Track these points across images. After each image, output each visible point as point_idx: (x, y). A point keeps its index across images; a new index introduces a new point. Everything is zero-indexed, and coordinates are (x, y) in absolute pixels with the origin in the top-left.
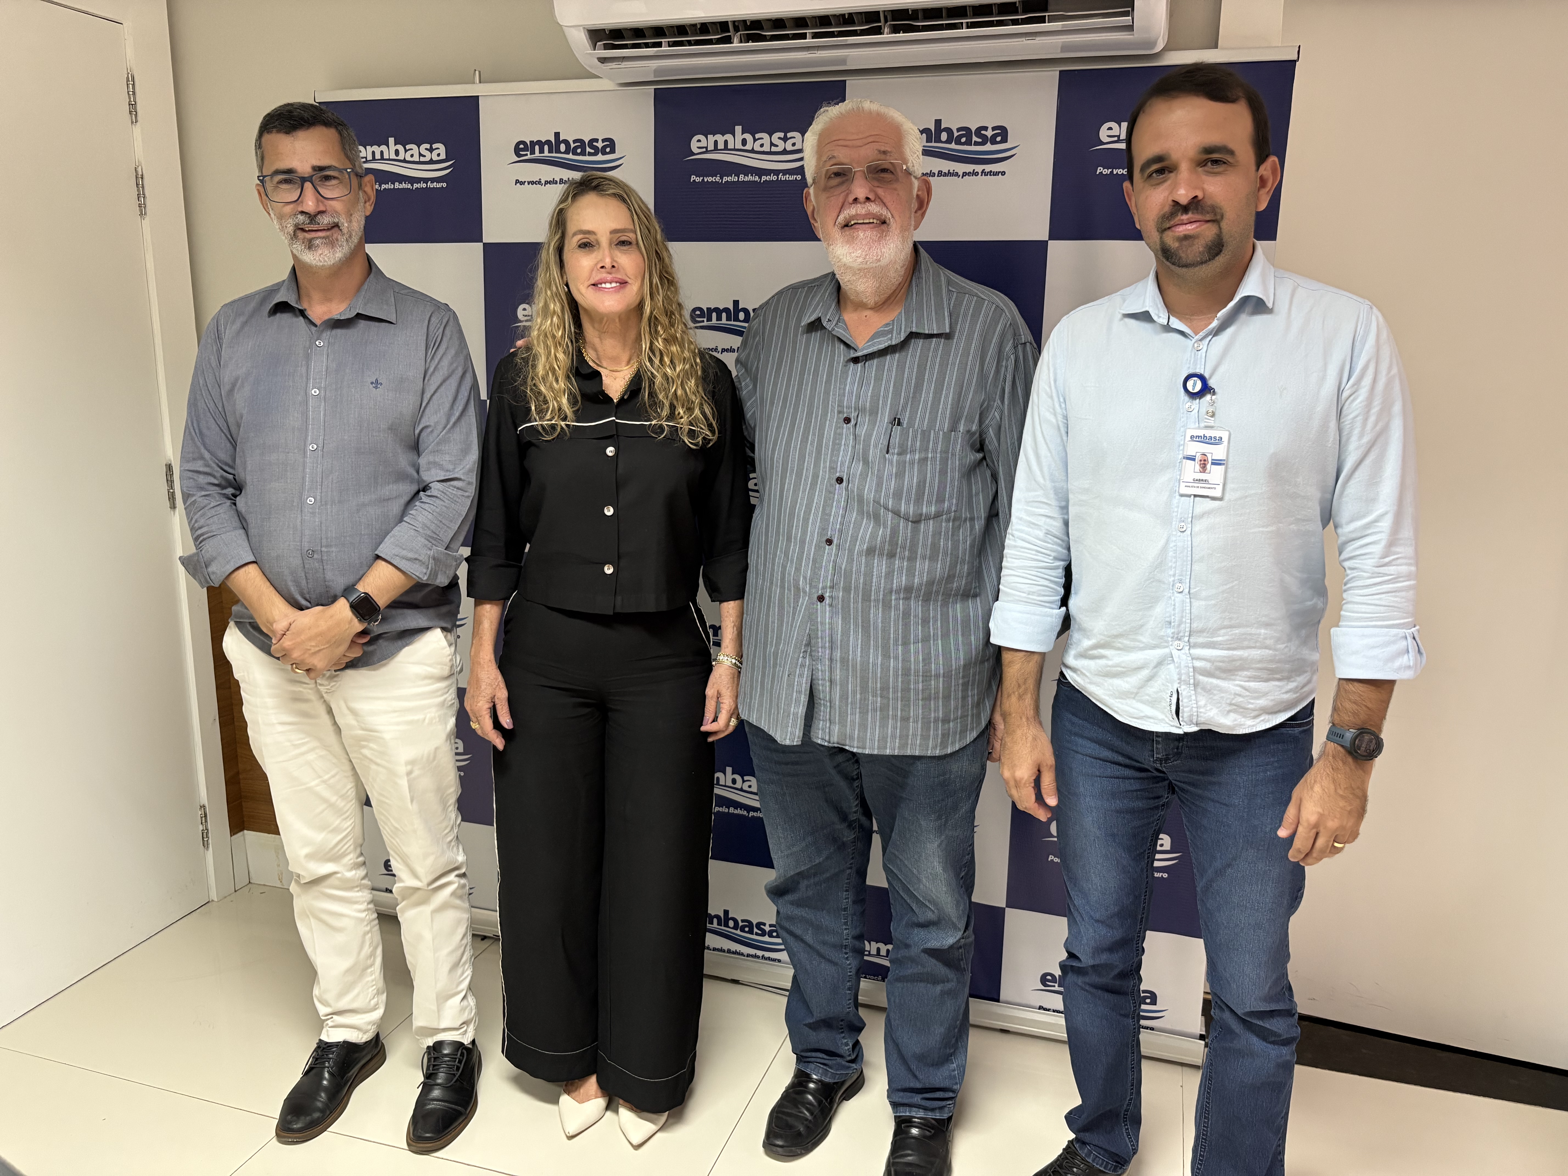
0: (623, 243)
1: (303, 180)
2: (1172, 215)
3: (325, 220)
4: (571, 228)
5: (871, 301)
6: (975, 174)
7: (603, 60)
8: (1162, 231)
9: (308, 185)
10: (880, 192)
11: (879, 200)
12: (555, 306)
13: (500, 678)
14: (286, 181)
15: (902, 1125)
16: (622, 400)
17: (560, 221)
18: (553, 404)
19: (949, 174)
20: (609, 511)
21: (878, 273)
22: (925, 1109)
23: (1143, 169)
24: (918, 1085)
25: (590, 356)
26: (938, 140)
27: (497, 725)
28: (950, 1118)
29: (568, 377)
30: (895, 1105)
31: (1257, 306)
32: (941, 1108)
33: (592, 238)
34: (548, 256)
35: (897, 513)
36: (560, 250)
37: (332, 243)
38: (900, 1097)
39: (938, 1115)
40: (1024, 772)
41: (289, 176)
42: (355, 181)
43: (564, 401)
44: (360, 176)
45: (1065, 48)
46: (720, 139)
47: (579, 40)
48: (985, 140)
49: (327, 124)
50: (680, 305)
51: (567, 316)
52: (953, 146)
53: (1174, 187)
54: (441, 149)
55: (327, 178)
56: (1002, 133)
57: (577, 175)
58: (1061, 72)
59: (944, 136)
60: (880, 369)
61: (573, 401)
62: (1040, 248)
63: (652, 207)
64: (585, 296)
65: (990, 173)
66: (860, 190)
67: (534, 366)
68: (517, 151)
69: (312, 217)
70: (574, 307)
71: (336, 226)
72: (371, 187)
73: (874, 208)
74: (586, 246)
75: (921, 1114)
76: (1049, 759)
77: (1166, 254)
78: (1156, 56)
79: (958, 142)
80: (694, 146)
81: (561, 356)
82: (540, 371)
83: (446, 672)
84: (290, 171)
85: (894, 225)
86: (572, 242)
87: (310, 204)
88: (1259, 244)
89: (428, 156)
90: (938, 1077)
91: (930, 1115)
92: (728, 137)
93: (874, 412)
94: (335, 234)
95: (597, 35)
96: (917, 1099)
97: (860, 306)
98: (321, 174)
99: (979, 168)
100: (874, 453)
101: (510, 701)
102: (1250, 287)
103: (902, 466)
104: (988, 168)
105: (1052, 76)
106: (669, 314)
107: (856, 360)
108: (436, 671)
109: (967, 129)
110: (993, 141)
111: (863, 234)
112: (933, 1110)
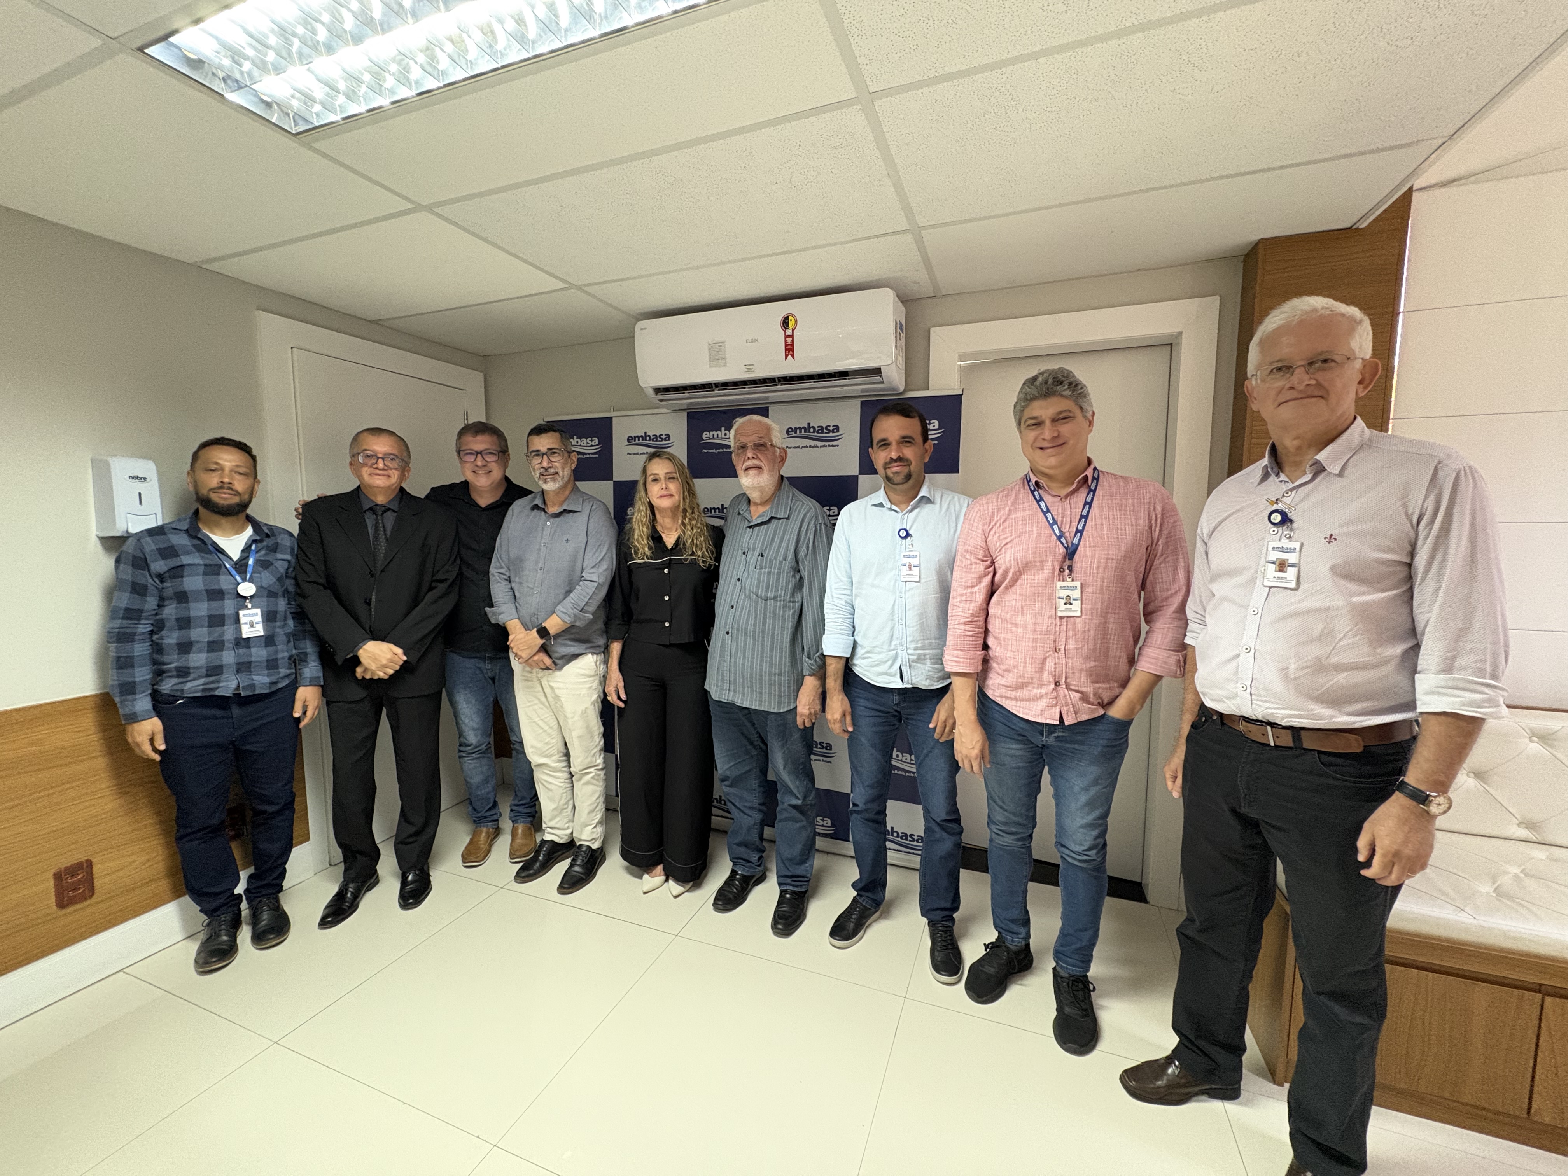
0: (670, 478)
1: (544, 454)
2: (890, 463)
3: (552, 471)
4: (649, 473)
5: (759, 502)
6: (825, 446)
7: (661, 400)
8: (885, 469)
9: (545, 457)
10: (759, 455)
11: (758, 458)
12: (643, 508)
13: (621, 677)
14: (537, 455)
15: (783, 893)
16: (672, 548)
17: (644, 471)
18: (641, 550)
19: (814, 447)
20: (667, 598)
21: (761, 490)
22: (794, 886)
23: (877, 444)
24: (790, 874)
25: (659, 528)
26: (809, 432)
27: (619, 698)
28: (806, 892)
29: (648, 539)
30: (780, 884)
31: (927, 500)
32: (801, 886)
33: (657, 477)
34: (640, 487)
35: (757, 596)
36: (645, 484)
37: (554, 480)
38: (783, 880)
39: (799, 889)
40: (838, 716)
41: (538, 453)
42: (566, 455)
43: (646, 549)
44: (570, 453)
45: (863, 391)
46: (715, 433)
47: (651, 392)
48: (829, 431)
49: (555, 431)
50: (698, 505)
51: (649, 512)
52: (816, 434)
53: (891, 451)
54: (596, 440)
55: (555, 453)
56: (837, 428)
57: (652, 450)
58: (862, 402)
59: (812, 430)
60: (759, 531)
61: (650, 548)
62: (856, 478)
63: (686, 464)
64: (656, 502)
65: (833, 446)
66: (750, 454)
67: (633, 535)
68: (628, 440)
69: (546, 469)
70: (651, 506)
71: (557, 473)
72: (575, 457)
73: (756, 462)
74: (655, 480)
75: (791, 888)
76: (849, 709)
77: (888, 479)
78: (901, 394)
79: (818, 432)
80: (704, 436)
81: (645, 530)
82: (636, 537)
83: (593, 673)
84: (538, 451)
85: (766, 469)
86: (650, 479)
87: (545, 464)
88: (926, 475)
89: (591, 443)
90: (800, 870)
91: (796, 889)
92: (719, 432)
93: (754, 549)
94: (557, 476)
95: (658, 390)
96: (789, 881)
97: (756, 504)
98: (551, 451)
99: (827, 444)
100: (752, 567)
101: (625, 687)
102: (923, 492)
103: (760, 574)
104: (831, 443)
105: (857, 403)
106: (693, 509)
107: (750, 527)
108: (587, 672)
109: (822, 427)
110: (833, 432)
111: (752, 472)
112: (797, 886)
